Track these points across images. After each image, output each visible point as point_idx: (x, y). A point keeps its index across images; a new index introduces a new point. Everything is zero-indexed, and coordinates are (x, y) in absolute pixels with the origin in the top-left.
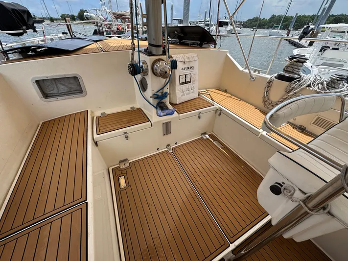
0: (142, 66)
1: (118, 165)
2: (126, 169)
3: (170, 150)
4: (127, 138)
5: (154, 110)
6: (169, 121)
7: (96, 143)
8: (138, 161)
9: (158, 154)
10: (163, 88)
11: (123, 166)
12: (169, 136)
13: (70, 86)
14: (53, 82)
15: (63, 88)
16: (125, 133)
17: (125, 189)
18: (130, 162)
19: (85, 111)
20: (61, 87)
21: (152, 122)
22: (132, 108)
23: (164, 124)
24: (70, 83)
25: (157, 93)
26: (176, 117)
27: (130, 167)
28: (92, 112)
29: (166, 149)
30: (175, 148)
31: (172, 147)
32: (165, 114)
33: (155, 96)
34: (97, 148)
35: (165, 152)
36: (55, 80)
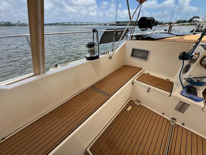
0: (193, 55)
1: (135, 101)
2: (136, 105)
3: (173, 123)
4: (148, 91)
5: (181, 89)
6: (188, 103)
7: (133, 83)
8: (145, 108)
9: (161, 116)
10: (203, 78)
11: (136, 103)
12: (180, 114)
13: (143, 54)
14: (138, 51)
15: (140, 55)
16: (149, 88)
17: (127, 112)
18: (141, 104)
19: (141, 68)
20: (140, 54)
21: (172, 94)
22: (167, 79)
23: (181, 102)
24: (144, 53)
25: (193, 79)
26: (201, 107)
27: (138, 106)
28: (144, 70)
29: (170, 120)
30: (178, 126)
31: (176, 123)
32: (189, 96)
33: (190, 80)
34: (132, 85)
35: (168, 120)
36: (140, 50)
